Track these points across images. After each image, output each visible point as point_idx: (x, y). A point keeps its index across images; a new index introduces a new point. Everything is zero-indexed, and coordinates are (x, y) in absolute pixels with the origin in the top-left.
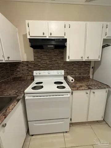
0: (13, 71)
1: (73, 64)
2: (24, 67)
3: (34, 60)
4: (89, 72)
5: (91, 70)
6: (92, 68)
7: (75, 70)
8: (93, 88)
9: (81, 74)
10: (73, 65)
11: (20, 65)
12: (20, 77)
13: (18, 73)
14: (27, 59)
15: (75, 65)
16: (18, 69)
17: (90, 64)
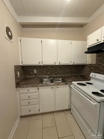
0: (82, 70)
2: (88, 69)
3: (96, 63)
11: (86, 67)
12: (84, 76)
13: (84, 72)
14: (91, 62)
16: (84, 70)
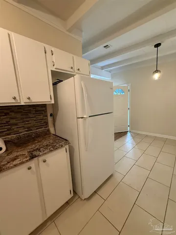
1: (5, 111)
4: (47, 123)
5: (50, 119)
6: (51, 115)
7: (16, 124)
8: (41, 154)
9: (32, 130)
10: (6, 114)
15: (13, 115)
17: (46, 109)
